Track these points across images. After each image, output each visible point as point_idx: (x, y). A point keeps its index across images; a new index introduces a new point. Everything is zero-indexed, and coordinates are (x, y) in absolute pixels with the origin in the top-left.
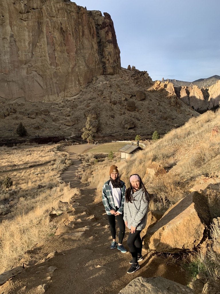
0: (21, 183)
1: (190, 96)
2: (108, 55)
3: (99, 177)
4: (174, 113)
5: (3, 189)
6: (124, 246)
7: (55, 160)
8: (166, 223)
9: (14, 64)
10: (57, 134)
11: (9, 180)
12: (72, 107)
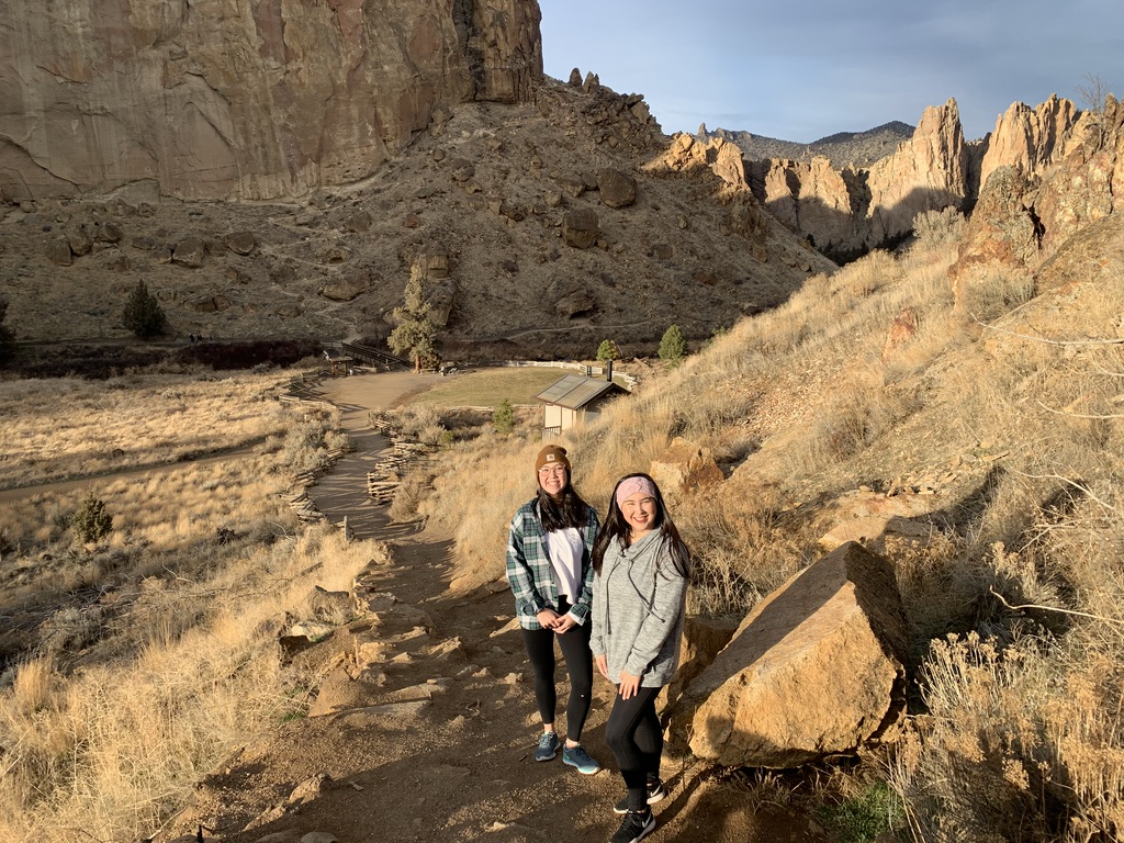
0: (146, 520)
1: (802, 196)
2: (492, 25)
3: (463, 499)
4: (743, 260)
5: (73, 547)
6: (589, 748)
7: (281, 434)
8: (751, 660)
9: (109, 43)
10: (288, 329)
11: (95, 509)
12: (348, 227)
